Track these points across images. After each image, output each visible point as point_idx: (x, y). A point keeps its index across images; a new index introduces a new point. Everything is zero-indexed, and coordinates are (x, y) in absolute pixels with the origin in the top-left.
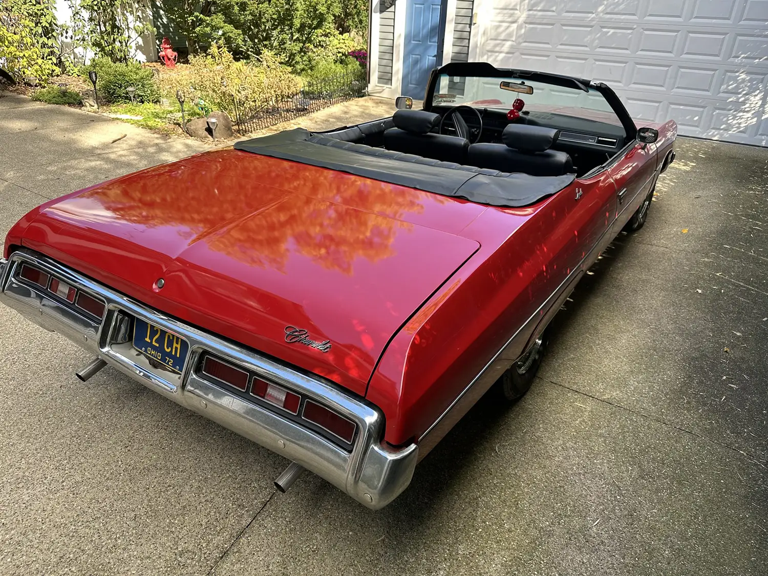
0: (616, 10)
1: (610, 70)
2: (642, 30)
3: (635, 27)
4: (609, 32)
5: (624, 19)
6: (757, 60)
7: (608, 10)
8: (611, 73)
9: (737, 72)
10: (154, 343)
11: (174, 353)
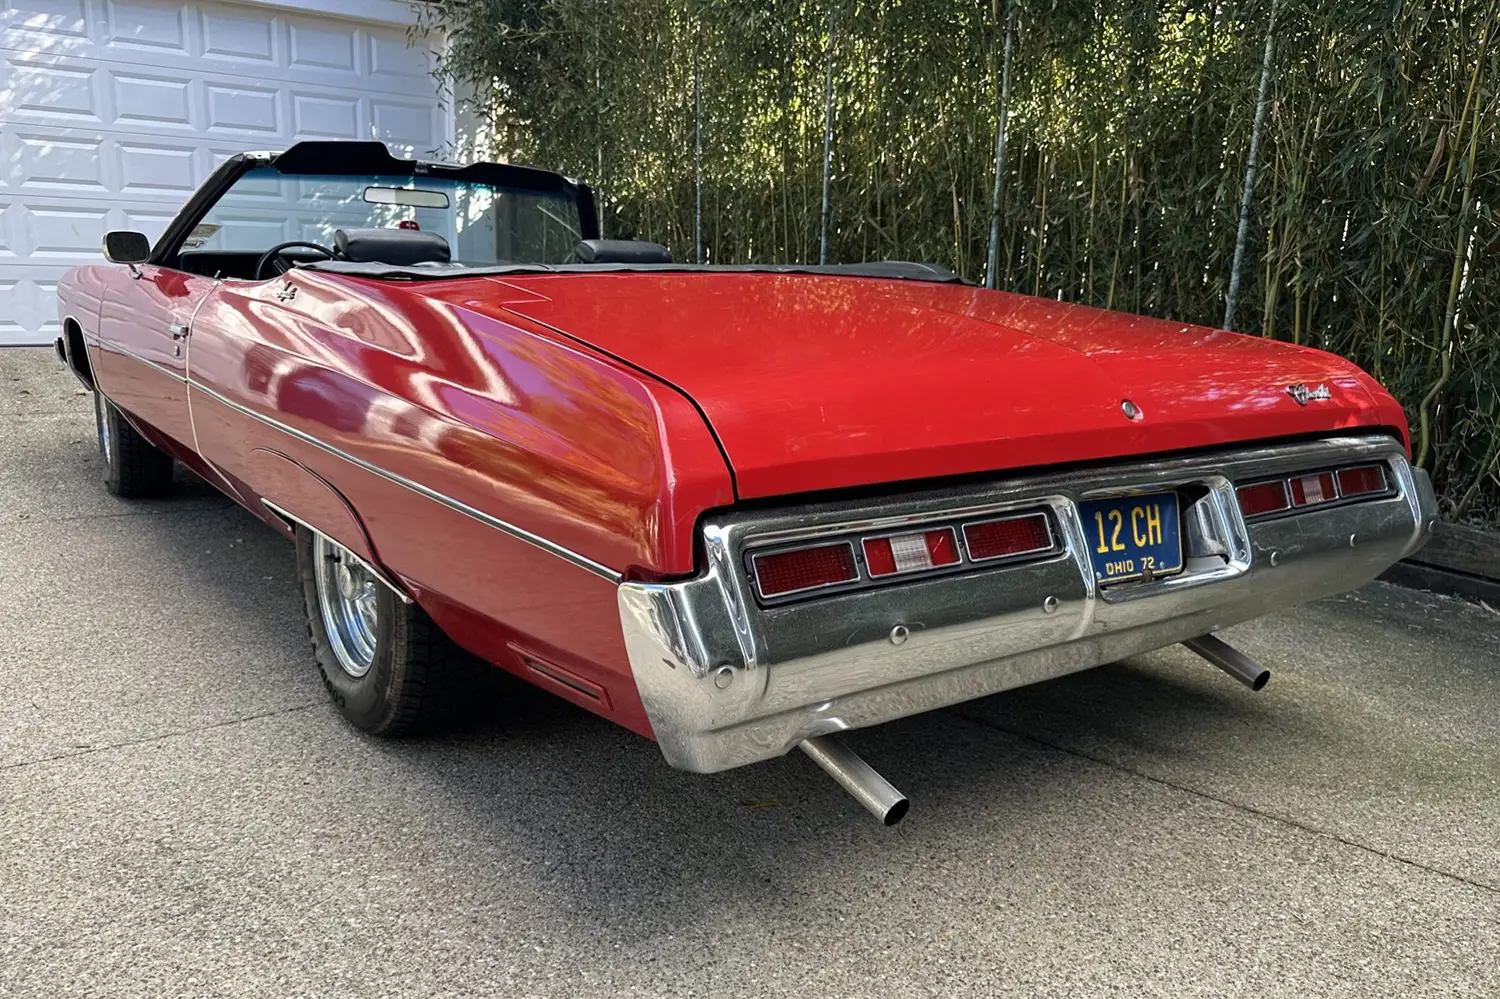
0: (43, 102)
1: (73, 227)
2: (117, 145)
3: (99, 138)
4: (42, 147)
5: (69, 121)
6: (341, 202)
7: (26, 100)
8: (77, 234)
9: (318, 222)
10: (1116, 547)
11: (1151, 542)
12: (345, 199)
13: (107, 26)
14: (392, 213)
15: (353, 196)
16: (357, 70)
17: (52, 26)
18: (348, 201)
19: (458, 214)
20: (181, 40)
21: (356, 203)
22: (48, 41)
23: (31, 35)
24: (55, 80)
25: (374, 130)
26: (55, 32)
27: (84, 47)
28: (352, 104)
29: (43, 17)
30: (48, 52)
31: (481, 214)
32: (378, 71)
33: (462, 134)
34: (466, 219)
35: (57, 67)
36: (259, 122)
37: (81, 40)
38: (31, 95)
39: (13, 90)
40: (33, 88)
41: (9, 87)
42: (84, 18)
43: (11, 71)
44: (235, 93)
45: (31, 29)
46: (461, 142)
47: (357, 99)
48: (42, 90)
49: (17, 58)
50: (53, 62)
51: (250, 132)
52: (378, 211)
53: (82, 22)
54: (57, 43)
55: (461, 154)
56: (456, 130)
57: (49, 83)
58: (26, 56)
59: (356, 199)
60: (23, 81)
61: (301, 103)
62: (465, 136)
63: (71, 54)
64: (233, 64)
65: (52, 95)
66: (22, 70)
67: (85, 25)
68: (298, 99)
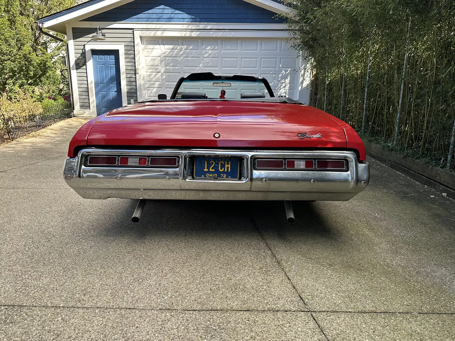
0: (208, 66)
3: (218, 73)
7: (205, 65)
9: (264, 89)
10: (211, 170)
11: (226, 171)
12: (271, 83)
13: (222, 47)
14: (283, 86)
15: (273, 83)
16: (278, 51)
17: (211, 49)
18: (272, 84)
19: (300, 85)
20: (237, 48)
21: (274, 84)
22: (210, 52)
23: (207, 51)
24: (211, 61)
25: (281, 65)
26: (212, 50)
27: (217, 53)
28: (275, 59)
29: (210, 47)
30: (210, 54)
31: (306, 85)
32: (283, 50)
33: (303, 64)
34: (302, 87)
35: (212, 57)
36: (253, 66)
37: (217, 51)
38: (206, 64)
39: (203, 63)
40: (207, 63)
41: (202, 63)
42: (218, 46)
43: (203, 59)
44: (248, 59)
45: (207, 50)
46: (303, 67)
47: (276, 58)
48: (208, 63)
49: (204, 56)
50: (211, 57)
51: (250, 69)
52: (279, 86)
53: (217, 47)
54: (212, 52)
55: (302, 70)
56: (302, 63)
57: (210, 61)
58: (206, 56)
59: (274, 83)
60: (205, 61)
61: (263, 60)
62: (304, 65)
63: (214, 54)
64: (248, 52)
65: (210, 64)
66: (205, 59)
67: (218, 47)
68: (262, 59)
